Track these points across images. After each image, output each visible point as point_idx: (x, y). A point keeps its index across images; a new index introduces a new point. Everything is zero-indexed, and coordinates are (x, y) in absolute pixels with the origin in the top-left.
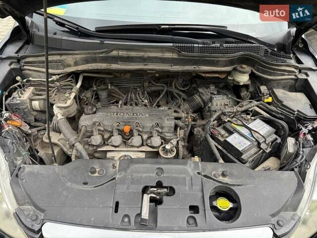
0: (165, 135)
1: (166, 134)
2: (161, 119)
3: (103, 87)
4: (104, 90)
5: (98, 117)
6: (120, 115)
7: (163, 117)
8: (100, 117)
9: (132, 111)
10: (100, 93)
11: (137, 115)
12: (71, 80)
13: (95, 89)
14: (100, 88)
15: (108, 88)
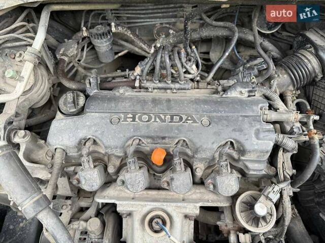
0: (246, 167)
1: (250, 165)
2: (241, 130)
3: (100, 29)
4: (103, 35)
5: (90, 127)
6: (140, 119)
7: (246, 126)
8: (95, 125)
9: (169, 109)
10: (97, 42)
11: (181, 119)
12: (23, 26)
13: (85, 34)
14: (94, 31)
15: (110, 31)
